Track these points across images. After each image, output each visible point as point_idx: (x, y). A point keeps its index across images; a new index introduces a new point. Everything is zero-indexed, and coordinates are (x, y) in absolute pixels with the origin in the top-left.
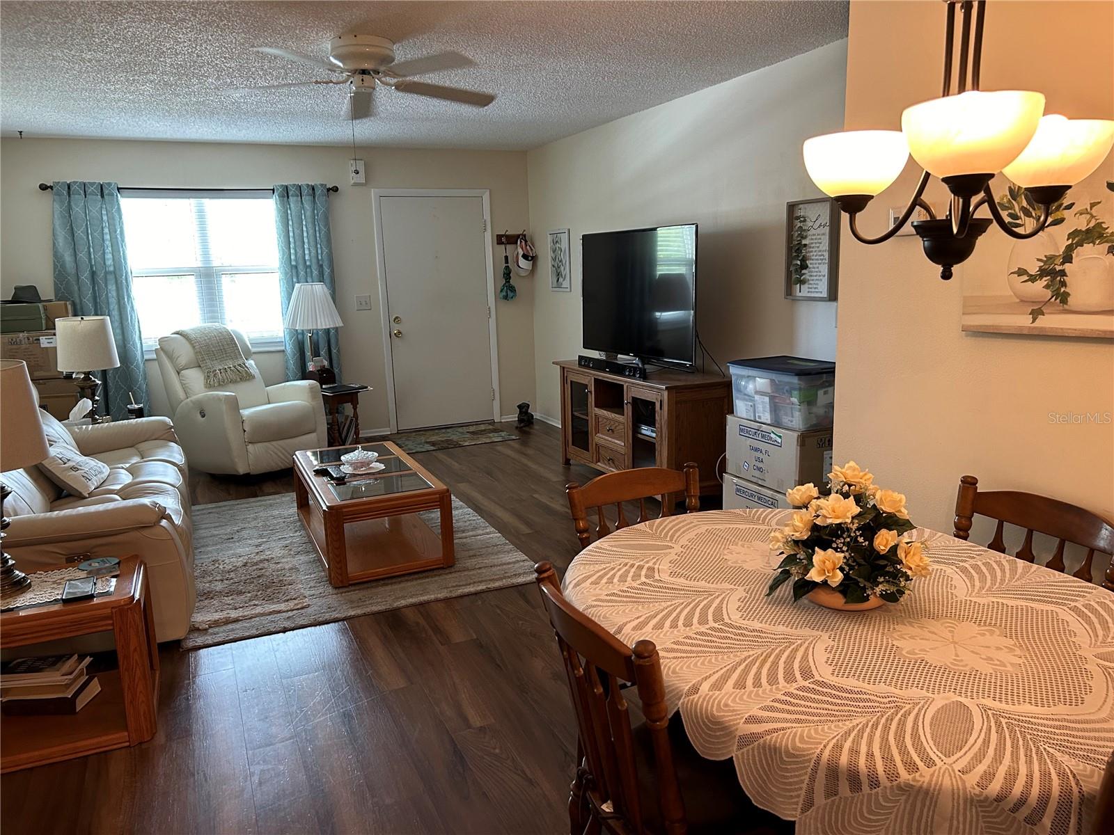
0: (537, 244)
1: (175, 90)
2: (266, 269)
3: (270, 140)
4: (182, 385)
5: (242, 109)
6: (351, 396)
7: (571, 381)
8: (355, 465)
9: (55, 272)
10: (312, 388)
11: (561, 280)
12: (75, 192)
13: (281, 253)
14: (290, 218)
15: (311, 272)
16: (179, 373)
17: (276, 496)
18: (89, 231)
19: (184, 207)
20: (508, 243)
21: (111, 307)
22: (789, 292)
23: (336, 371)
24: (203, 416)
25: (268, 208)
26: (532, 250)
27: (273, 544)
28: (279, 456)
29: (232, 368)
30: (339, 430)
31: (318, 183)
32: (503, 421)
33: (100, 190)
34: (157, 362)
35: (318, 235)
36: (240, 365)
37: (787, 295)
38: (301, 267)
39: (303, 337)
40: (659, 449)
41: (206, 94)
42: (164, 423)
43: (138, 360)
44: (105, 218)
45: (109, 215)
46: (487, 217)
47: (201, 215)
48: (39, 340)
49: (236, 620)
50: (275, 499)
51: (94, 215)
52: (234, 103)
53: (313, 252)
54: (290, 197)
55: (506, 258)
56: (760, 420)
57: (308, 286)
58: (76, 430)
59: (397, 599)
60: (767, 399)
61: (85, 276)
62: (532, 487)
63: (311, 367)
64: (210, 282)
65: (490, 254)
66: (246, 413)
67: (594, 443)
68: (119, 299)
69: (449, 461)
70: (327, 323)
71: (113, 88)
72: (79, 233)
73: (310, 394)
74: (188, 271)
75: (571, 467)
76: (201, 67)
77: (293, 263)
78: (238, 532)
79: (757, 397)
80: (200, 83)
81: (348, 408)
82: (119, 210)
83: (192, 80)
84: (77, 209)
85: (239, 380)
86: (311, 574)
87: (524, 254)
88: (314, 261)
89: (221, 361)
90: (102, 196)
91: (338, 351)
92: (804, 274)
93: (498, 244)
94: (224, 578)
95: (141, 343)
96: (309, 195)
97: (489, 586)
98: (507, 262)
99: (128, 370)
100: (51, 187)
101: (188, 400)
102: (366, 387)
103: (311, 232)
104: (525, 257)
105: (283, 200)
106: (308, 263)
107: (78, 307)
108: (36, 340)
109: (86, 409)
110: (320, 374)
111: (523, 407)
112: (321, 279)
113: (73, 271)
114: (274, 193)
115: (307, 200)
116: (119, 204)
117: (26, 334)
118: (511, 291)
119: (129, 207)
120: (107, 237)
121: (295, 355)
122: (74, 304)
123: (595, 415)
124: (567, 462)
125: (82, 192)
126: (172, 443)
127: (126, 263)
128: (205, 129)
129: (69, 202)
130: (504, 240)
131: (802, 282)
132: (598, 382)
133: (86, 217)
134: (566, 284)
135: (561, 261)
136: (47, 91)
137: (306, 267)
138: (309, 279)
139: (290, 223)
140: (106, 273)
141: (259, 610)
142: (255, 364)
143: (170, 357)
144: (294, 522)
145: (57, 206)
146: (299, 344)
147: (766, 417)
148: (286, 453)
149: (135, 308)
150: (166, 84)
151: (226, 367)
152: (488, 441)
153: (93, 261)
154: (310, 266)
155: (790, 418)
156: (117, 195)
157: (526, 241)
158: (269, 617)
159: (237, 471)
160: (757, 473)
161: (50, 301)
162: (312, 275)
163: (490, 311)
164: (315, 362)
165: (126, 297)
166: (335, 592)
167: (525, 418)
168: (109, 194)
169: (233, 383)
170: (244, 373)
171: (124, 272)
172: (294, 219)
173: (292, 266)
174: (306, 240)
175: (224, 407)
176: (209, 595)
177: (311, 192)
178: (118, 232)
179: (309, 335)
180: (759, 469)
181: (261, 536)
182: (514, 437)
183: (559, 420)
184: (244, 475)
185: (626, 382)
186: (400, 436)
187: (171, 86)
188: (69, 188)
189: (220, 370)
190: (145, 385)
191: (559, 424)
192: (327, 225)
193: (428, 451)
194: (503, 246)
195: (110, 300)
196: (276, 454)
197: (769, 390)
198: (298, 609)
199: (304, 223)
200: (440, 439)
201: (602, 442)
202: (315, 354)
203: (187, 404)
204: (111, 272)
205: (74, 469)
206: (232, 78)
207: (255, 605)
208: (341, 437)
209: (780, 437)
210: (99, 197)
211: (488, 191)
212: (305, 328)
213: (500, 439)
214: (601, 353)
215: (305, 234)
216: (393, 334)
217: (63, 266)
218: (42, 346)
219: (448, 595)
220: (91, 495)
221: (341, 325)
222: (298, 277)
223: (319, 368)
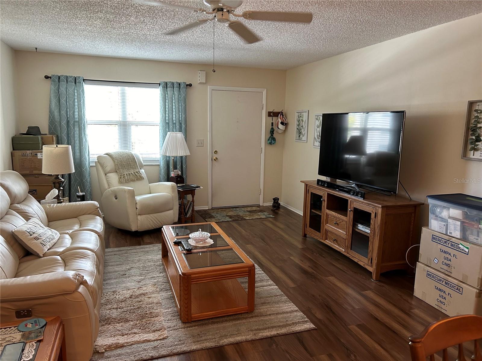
0: (288, 117)
1: (113, 24)
2: (154, 124)
3: (160, 59)
4: (107, 181)
5: (148, 39)
6: (192, 191)
7: (311, 193)
8: (197, 241)
9: (49, 120)
10: (172, 187)
11: (301, 136)
12: (62, 80)
13: (161, 115)
14: (167, 98)
15: (176, 127)
16: (106, 175)
17: (151, 246)
18: (68, 101)
19: (115, 90)
20: (274, 116)
21: (76, 139)
22: (465, 155)
23: (184, 176)
24: (116, 199)
25: (156, 93)
26: (285, 120)
27: (148, 282)
28: (153, 222)
29: (133, 174)
30: (184, 208)
31: (182, 82)
32: (264, 205)
33: (74, 80)
34: (95, 168)
35: (180, 108)
36: (137, 172)
37: (463, 157)
38: (171, 123)
39: (169, 159)
40: (372, 240)
41: (130, 28)
42: (94, 205)
43: (86, 166)
44: (76, 94)
45: (78, 93)
46: (264, 102)
47: (123, 95)
48: (37, 154)
49: (122, 346)
50: (150, 248)
51: (71, 92)
52: (144, 35)
53: (177, 116)
54: (168, 88)
55: (272, 123)
56: (450, 235)
57: (174, 134)
58: (48, 207)
59: (221, 337)
60: (459, 223)
61: (64, 123)
62: (289, 251)
63: (172, 174)
64: (125, 129)
65: (264, 121)
66: (138, 198)
67: (324, 229)
68: (79, 135)
69: (239, 228)
70: (183, 153)
71: (79, 22)
72: (63, 101)
73: (171, 190)
74: (114, 123)
75: (307, 239)
76: (127, 8)
77: (167, 121)
78: (129, 270)
79: (450, 220)
80: (127, 20)
81: (189, 197)
82: (83, 90)
83: (122, 18)
84: (63, 89)
85: (136, 180)
86: (168, 308)
87: (282, 122)
88: (177, 121)
89: (128, 170)
90: (75, 83)
91: (186, 166)
92: (478, 145)
93: (268, 116)
94: (119, 306)
95: (89, 158)
96: (177, 87)
97: (278, 332)
98: (272, 125)
99: (81, 171)
100: (50, 77)
101: (110, 189)
102: (200, 187)
103: (177, 106)
104: (282, 123)
105: (164, 89)
106: (174, 122)
107: (60, 138)
108: (35, 154)
109: (55, 194)
110: (176, 179)
111: (276, 200)
112: (180, 131)
113: (58, 120)
114: (160, 85)
115: (176, 89)
116: (83, 88)
117: (30, 151)
118: (274, 140)
119: (89, 89)
120: (76, 104)
121: (165, 167)
122: (57, 137)
123: (327, 214)
124: (305, 236)
125: (65, 81)
126: (98, 217)
127: (84, 117)
128: (128, 51)
129: (59, 85)
130: (272, 114)
131: (475, 149)
132: (329, 195)
133: (67, 93)
134: (304, 138)
135: (302, 127)
136: (45, 22)
137: (173, 124)
138: (174, 130)
139: (167, 101)
140: (74, 122)
141: (137, 338)
142: (145, 172)
143: (102, 166)
144: (160, 266)
145: (52, 87)
146: (167, 162)
147: (457, 234)
148: (157, 221)
149: (87, 140)
150: (108, 21)
151: (130, 173)
152: (259, 217)
153: (69, 115)
154: (175, 123)
155: (476, 238)
156: (83, 83)
157: (283, 115)
158: (143, 345)
159: (131, 230)
160: (445, 267)
161: (46, 135)
162: (176, 128)
163: (262, 150)
164: (175, 172)
165: (83, 134)
166: (183, 326)
167: (276, 205)
168: (79, 82)
169: (133, 181)
170: (139, 176)
171: (83, 121)
172: (169, 99)
173: (166, 123)
174: (174, 110)
175: (127, 196)
176: (107, 321)
177: (178, 86)
178: (82, 101)
179: (172, 158)
180: (447, 265)
181: (141, 275)
182: (271, 216)
183: (302, 211)
184: (134, 231)
185: (350, 198)
186: (213, 210)
187: (111, 22)
188: (59, 78)
189: (127, 174)
190: (89, 179)
191: (302, 213)
192: (185, 102)
193: (228, 221)
194: (271, 117)
195: (75, 135)
196: (152, 221)
197: (460, 217)
198: (160, 339)
199: (174, 101)
200: (233, 214)
201: (330, 229)
202: (175, 168)
203: (108, 191)
204: (76, 122)
205: (36, 238)
206: (144, 17)
207: (135, 333)
208: (185, 212)
209: (468, 248)
210: (74, 83)
211: (266, 89)
212: (171, 155)
213: (264, 217)
214: (327, 178)
215: (174, 107)
216: (213, 159)
217: (54, 117)
218: (38, 158)
219: (254, 337)
220: (44, 255)
221: (189, 154)
222: (169, 128)
223: (176, 175)
